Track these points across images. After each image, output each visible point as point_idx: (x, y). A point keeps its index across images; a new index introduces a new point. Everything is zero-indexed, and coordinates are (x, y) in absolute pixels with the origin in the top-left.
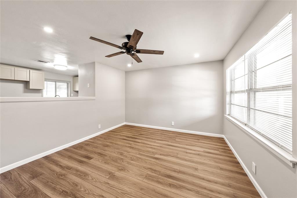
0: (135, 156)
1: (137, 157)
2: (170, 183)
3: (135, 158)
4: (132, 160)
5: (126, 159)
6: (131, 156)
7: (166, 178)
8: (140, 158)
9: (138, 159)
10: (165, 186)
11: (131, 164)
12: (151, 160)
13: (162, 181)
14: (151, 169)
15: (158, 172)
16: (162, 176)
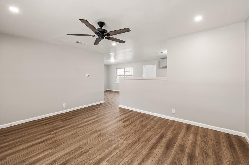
2: (57, 162)
7: (64, 161)
10: (58, 157)
13: (65, 157)
14: (87, 152)
15: (78, 156)
16: (70, 158)
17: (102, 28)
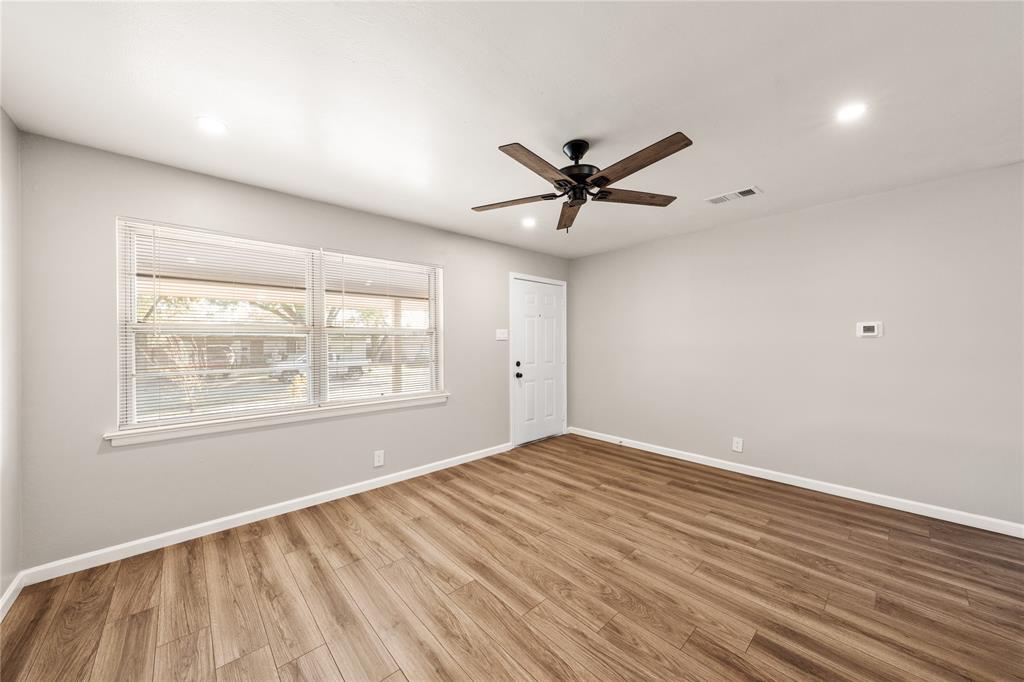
0: (553, 599)
1: (544, 590)
3: (555, 591)
4: (567, 583)
5: (592, 594)
6: (569, 602)
8: (535, 583)
9: (541, 584)
11: (573, 571)
12: (504, 566)
17: (581, 162)
